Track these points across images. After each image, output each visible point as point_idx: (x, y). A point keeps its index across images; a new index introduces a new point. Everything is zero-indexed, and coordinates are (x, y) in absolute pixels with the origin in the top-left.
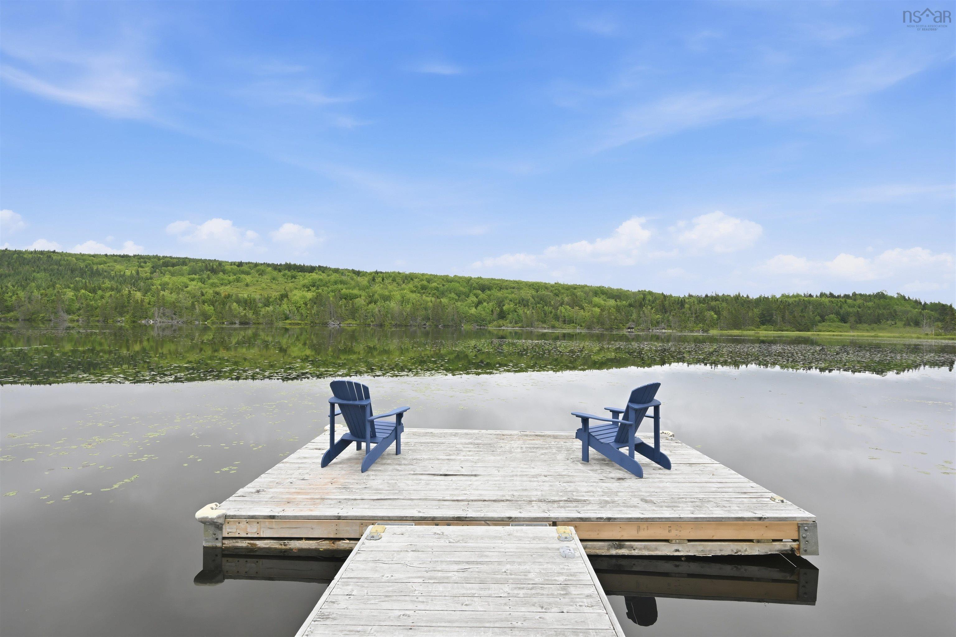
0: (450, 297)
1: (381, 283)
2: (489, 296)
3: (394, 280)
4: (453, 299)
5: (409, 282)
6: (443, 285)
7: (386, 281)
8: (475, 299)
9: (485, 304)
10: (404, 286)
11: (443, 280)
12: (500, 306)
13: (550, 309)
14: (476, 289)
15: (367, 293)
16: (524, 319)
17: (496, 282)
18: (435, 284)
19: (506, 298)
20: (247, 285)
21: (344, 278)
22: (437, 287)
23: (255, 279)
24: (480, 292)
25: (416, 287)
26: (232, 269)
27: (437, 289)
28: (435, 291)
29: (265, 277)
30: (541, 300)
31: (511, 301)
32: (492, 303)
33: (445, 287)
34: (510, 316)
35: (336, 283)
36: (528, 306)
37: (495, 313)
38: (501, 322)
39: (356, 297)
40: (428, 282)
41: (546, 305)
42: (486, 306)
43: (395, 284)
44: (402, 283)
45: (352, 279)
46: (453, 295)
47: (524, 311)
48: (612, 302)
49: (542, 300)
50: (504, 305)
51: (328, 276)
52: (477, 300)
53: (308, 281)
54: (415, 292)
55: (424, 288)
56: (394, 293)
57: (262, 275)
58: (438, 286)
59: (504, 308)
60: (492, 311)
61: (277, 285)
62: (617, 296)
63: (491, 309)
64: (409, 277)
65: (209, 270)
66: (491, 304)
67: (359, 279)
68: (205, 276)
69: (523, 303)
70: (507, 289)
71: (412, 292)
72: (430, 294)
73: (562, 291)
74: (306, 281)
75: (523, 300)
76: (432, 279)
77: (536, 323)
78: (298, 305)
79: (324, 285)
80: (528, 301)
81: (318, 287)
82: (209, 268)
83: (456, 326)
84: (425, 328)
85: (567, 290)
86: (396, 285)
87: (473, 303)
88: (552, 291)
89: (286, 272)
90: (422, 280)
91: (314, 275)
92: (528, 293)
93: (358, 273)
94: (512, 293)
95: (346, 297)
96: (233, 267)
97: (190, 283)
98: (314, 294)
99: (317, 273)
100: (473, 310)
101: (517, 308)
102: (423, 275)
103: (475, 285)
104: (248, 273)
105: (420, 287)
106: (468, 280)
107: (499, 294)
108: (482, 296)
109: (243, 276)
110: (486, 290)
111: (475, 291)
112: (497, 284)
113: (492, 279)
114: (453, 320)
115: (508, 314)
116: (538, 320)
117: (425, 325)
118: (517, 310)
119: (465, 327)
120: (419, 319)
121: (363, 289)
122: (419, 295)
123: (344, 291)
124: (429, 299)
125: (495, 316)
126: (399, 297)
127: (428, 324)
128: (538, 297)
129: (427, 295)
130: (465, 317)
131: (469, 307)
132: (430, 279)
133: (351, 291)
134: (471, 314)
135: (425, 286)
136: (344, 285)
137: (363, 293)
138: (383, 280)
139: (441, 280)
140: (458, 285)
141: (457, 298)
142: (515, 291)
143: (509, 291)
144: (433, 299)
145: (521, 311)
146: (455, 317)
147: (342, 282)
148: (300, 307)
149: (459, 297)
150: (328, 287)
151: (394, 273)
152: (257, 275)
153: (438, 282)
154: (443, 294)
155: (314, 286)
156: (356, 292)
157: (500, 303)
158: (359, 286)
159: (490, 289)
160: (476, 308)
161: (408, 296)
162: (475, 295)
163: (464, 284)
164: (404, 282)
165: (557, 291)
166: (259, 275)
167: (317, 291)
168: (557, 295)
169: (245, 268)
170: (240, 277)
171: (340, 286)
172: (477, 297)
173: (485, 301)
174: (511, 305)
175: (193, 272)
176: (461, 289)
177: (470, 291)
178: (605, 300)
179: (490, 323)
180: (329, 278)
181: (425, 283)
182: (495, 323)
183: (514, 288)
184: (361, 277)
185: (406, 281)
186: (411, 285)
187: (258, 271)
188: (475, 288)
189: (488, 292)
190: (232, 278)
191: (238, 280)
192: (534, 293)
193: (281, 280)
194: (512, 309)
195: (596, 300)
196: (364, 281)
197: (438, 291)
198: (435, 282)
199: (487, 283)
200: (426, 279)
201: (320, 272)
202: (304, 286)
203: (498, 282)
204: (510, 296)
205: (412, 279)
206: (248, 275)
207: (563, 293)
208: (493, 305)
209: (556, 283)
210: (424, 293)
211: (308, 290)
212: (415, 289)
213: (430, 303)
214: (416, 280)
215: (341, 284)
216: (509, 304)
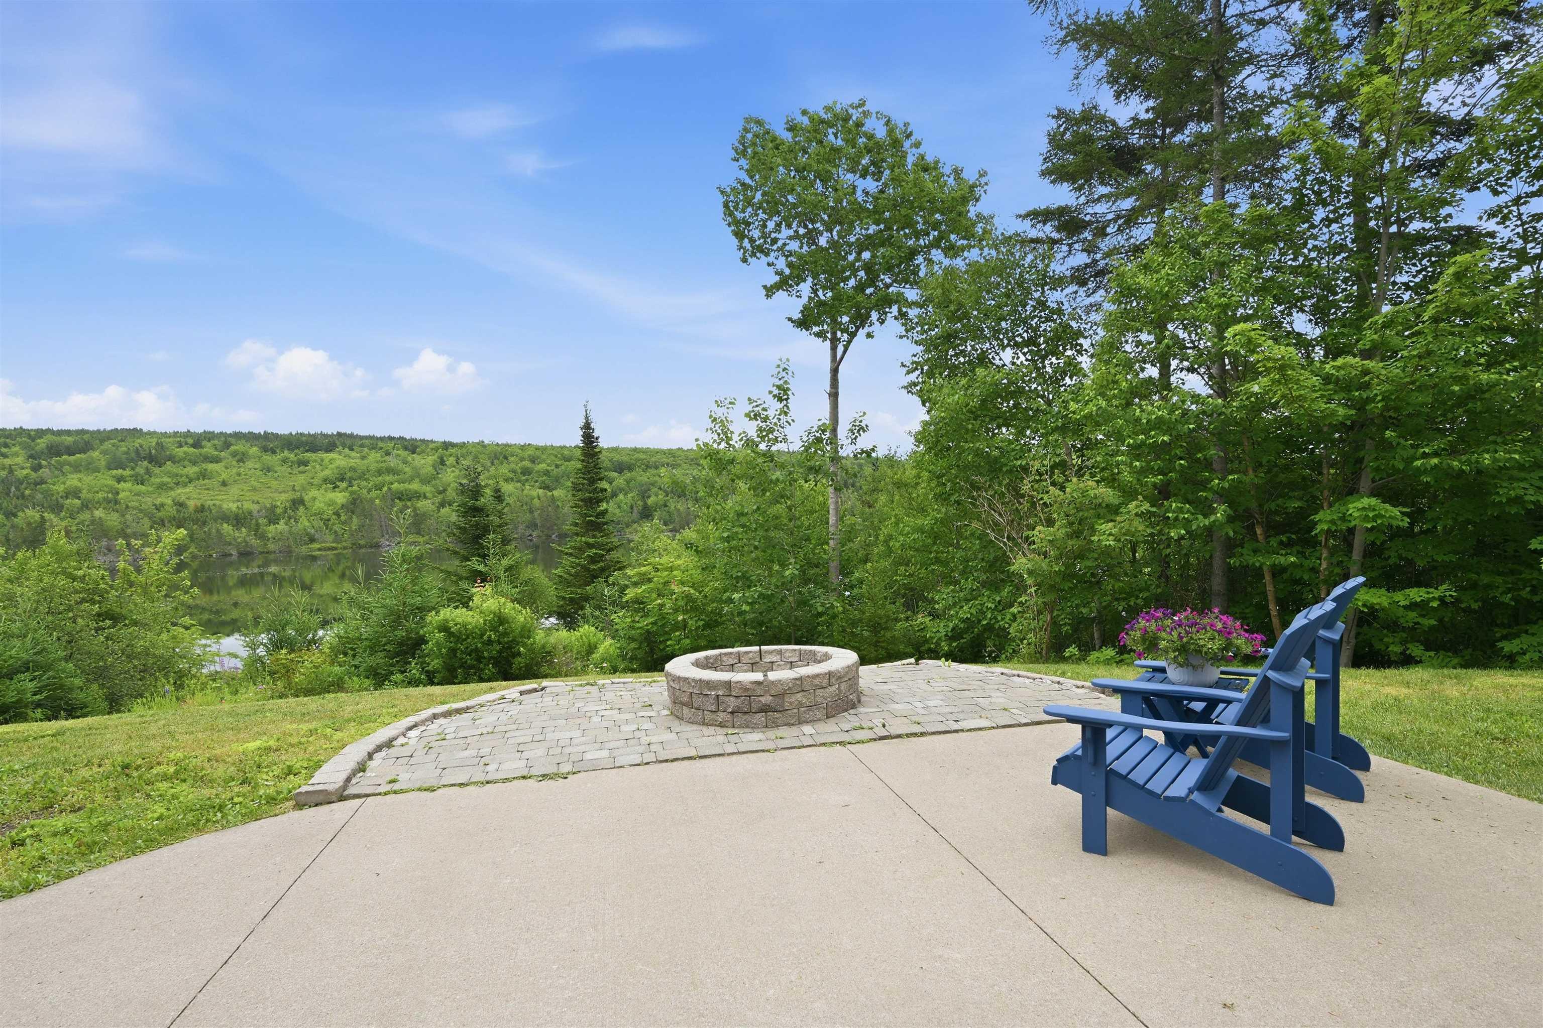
0: (568, 487)
1: (454, 466)
2: (629, 481)
3: (476, 460)
5: (502, 463)
6: (557, 466)
7: (463, 463)
8: (607, 488)
9: (621, 496)
10: (493, 469)
11: (556, 456)
12: (643, 498)
14: (610, 470)
15: (433, 486)
16: (677, 519)
17: (642, 456)
18: (543, 466)
19: (654, 483)
20: (224, 484)
21: (392, 462)
22: (548, 471)
23: (235, 471)
24: (616, 474)
25: (514, 472)
26: (185, 453)
27: (547, 473)
28: (545, 478)
29: (250, 464)
31: (660, 488)
32: (632, 495)
33: (560, 470)
34: (657, 515)
35: (379, 472)
37: (635, 511)
38: (644, 523)
39: (419, 496)
40: (533, 462)
42: (621, 501)
44: (489, 464)
45: (405, 462)
47: (678, 505)
50: (649, 497)
51: (363, 458)
52: (610, 490)
53: (330, 472)
54: (512, 479)
55: (526, 472)
57: (244, 463)
58: (549, 468)
59: (650, 501)
60: (632, 507)
61: (276, 479)
63: (630, 504)
64: (501, 453)
65: (145, 458)
66: (629, 495)
67: (416, 457)
68: (142, 471)
69: (678, 491)
70: (657, 468)
71: (508, 480)
72: (537, 481)
74: (327, 472)
75: (678, 486)
76: (539, 457)
78: (325, 517)
79: (360, 478)
80: (684, 488)
81: (350, 482)
82: (143, 454)
84: (531, 540)
89: (286, 453)
90: (522, 457)
91: (338, 460)
93: (412, 446)
95: (401, 496)
96: (185, 449)
97: (120, 486)
98: (347, 494)
99: (340, 453)
101: (668, 500)
102: (523, 447)
103: (607, 463)
104: (217, 460)
105: (520, 471)
107: (643, 477)
108: (618, 481)
109: (211, 467)
110: (624, 472)
111: (608, 474)
112: (642, 460)
113: (636, 449)
115: (655, 510)
117: (531, 535)
118: (668, 504)
120: (521, 527)
121: (425, 481)
122: (519, 485)
123: (395, 486)
124: (535, 492)
125: (635, 515)
127: (535, 534)
129: (532, 483)
133: (406, 485)
135: (528, 468)
136: (394, 474)
137: (427, 489)
139: (554, 458)
144: (541, 492)
145: (673, 505)
147: (390, 471)
148: (329, 520)
150: (367, 480)
152: (234, 463)
153: (548, 461)
154: (557, 482)
155: (342, 480)
156: (415, 486)
157: (644, 494)
158: (418, 476)
159: (630, 468)
164: (492, 464)
166: (238, 461)
167: (350, 489)
169: (208, 449)
170: (206, 470)
171: (388, 478)
172: (610, 485)
173: (621, 491)
174: (660, 497)
175: (115, 464)
179: (627, 527)
180: (365, 462)
181: (527, 463)
182: (636, 525)
184: (419, 454)
185: (496, 462)
186: (504, 470)
187: (234, 454)
188: (607, 469)
189: (628, 475)
190: (192, 470)
191: (203, 475)
193: (283, 470)
194: (661, 503)
196: (425, 462)
197: (548, 476)
198: (544, 461)
199: (625, 459)
200: (529, 456)
201: (347, 451)
202: (325, 480)
203: (644, 455)
204: (660, 481)
205: (506, 458)
206: (217, 462)
208: (633, 497)
210: (527, 480)
211: (334, 488)
212: (511, 475)
213: (536, 500)
214: (512, 459)
215: (388, 473)
216: (657, 495)
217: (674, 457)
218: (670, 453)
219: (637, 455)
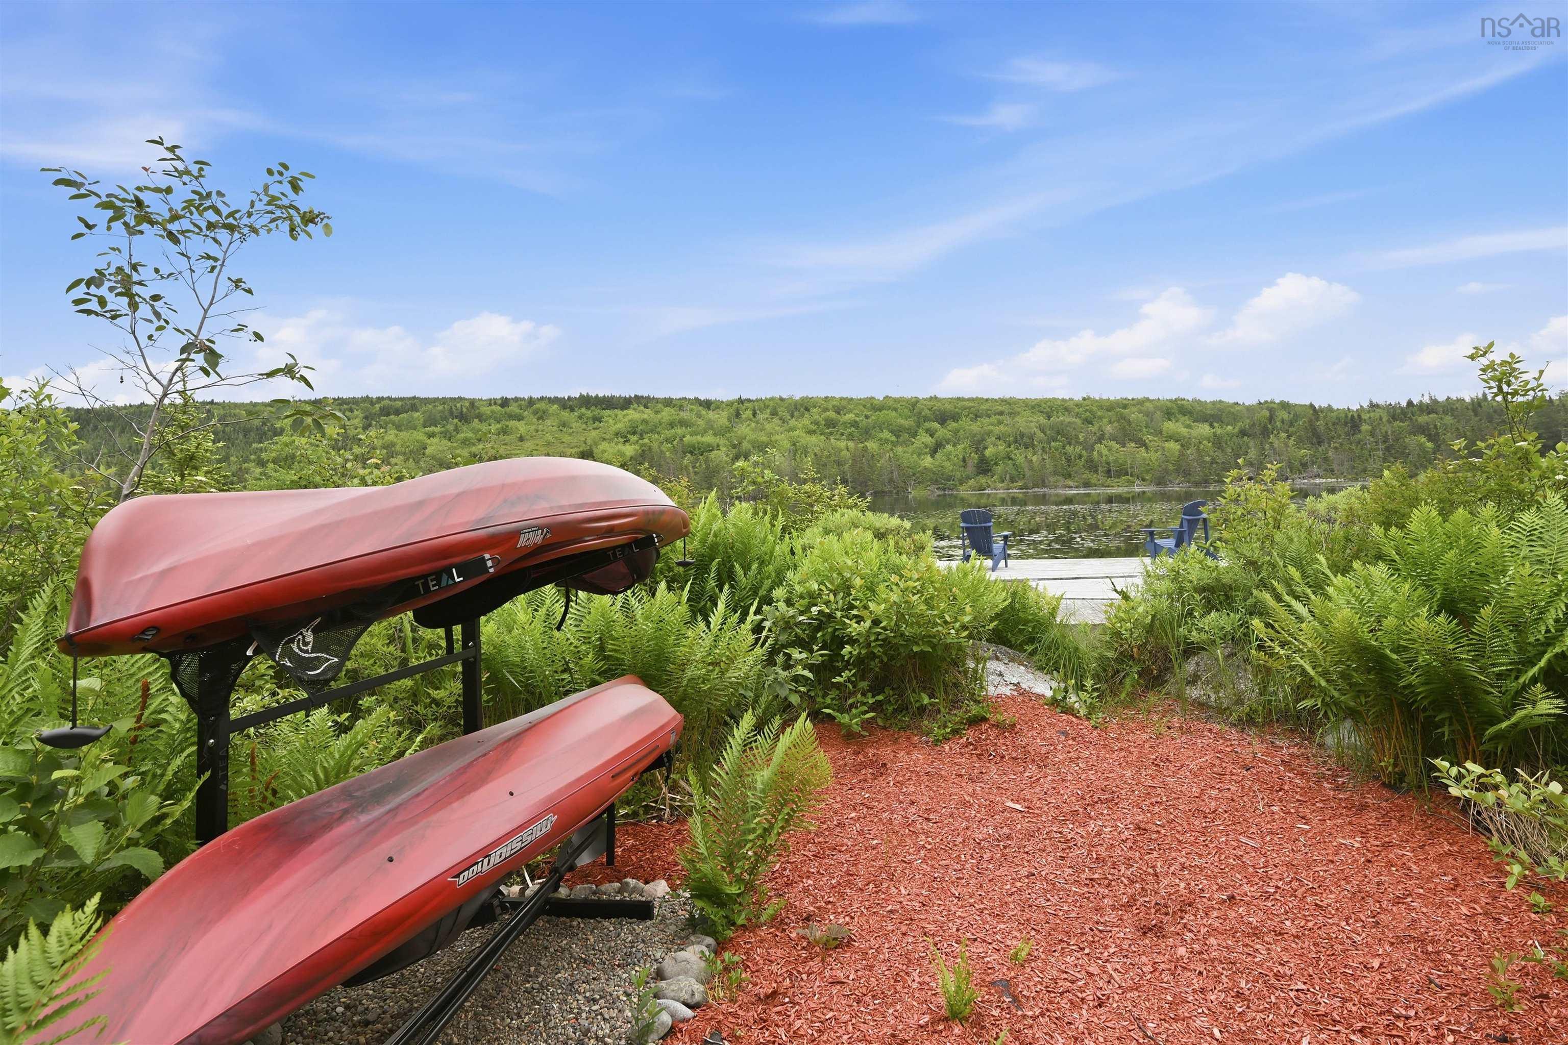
0: (881, 439)
1: (751, 420)
2: (956, 432)
3: (774, 413)
4: (887, 441)
5: (803, 416)
6: (867, 417)
7: (761, 416)
8: (929, 440)
9: (949, 447)
10: (793, 422)
11: (864, 406)
12: (977, 449)
13: (1078, 449)
14: (930, 420)
15: (728, 439)
16: (1028, 473)
17: (967, 404)
18: (850, 417)
19: (989, 433)
20: (521, 439)
21: (684, 415)
22: (856, 422)
23: (533, 427)
24: (936, 425)
25: (817, 423)
26: (492, 411)
27: (855, 424)
28: (853, 429)
29: (548, 422)
30: (1058, 433)
31: (999, 438)
32: (963, 446)
33: (870, 420)
34: (999, 469)
35: (672, 425)
36: (1033, 446)
37: (970, 464)
38: (983, 480)
39: (710, 448)
40: (838, 413)
41: (1070, 444)
42: (951, 452)
43: (776, 420)
44: (789, 417)
45: (699, 416)
46: (886, 434)
47: (1026, 457)
48: (1204, 429)
49: (1061, 433)
50: (985, 448)
51: (657, 412)
52: (933, 441)
53: (622, 425)
54: (814, 432)
55: (831, 423)
56: (777, 437)
57: (543, 420)
58: (857, 419)
59: (988, 453)
60: (964, 460)
61: (570, 434)
62: (1212, 416)
63: (961, 457)
64: (801, 405)
65: (456, 417)
66: (960, 447)
67: (711, 415)
68: (450, 427)
69: (1023, 441)
70: (989, 417)
71: (811, 432)
72: (842, 434)
73: (1099, 413)
74: (620, 426)
75: (1022, 435)
76: (844, 407)
77: (1052, 479)
79: (652, 431)
80: (1031, 437)
81: (641, 435)
82: (456, 413)
83: (897, 493)
85: (1109, 411)
86: (780, 422)
87: (926, 446)
88: (1077, 415)
89: (583, 410)
90: (826, 410)
91: (633, 414)
92: (1031, 422)
93: (707, 404)
94: (1000, 423)
95: (692, 450)
96: (494, 407)
97: (429, 442)
98: (637, 447)
99: (635, 411)
100: (928, 461)
101: (1011, 451)
102: (826, 399)
103: (926, 412)
104: (520, 418)
105: (823, 423)
106: (913, 404)
107: (975, 427)
108: (942, 432)
109: (512, 423)
110: (948, 422)
111: (927, 425)
112: (970, 408)
113: (959, 399)
114: (891, 481)
115: (996, 464)
116: (1055, 473)
118: (1013, 456)
119: (915, 493)
121: (721, 432)
122: (822, 437)
123: (688, 439)
124: (842, 444)
125: (971, 469)
126: (786, 444)
128: (1051, 428)
129: (838, 436)
130: (914, 475)
131: (919, 455)
132: (841, 406)
133: (699, 438)
134: (925, 468)
135: (832, 420)
136: (686, 427)
137: (722, 441)
138: (754, 414)
139: (861, 407)
140: (894, 414)
141: (894, 439)
142: (1006, 419)
143: (994, 419)
144: (851, 444)
145: (1020, 456)
146: (896, 473)
147: (683, 423)
149: (898, 437)
150: (659, 433)
151: (772, 399)
152: (535, 420)
153: (857, 412)
154: (867, 434)
155: (634, 433)
156: (709, 439)
157: (979, 445)
158: (712, 428)
159: (955, 418)
160: (932, 456)
161: (803, 442)
162: (927, 430)
163: (906, 411)
164: (792, 416)
165: (1088, 414)
166: (538, 419)
167: (641, 441)
168: (1089, 422)
169: (513, 408)
170: (507, 426)
171: (679, 431)
172: (932, 436)
173: (948, 442)
174: (1000, 447)
175: (431, 421)
176: (903, 422)
177: (918, 426)
178: (1188, 427)
179: (961, 484)
180: (659, 416)
181: (832, 414)
182: (972, 482)
183: (1001, 413)
184: (713, 410)
185: (796, 413)
186: (806, 421)
187: (535, 413)
188: (926, 419)
189: (953, 425)
190: (494, 427)
191: (504, 431)
192: (1042, 420)
193: (576, 425)
194: (1002, 454)
195: (1170, 426)
196: (721, 418)
197: (857, 427)
198: (851, 411)
199: (948, 407)
200: (834, 406)
201: (641, 407)
202: (617, 434)
203: (971, 404)
204: (997, 430)
205: (807, 409)
206: (519, 420)
207: (1101, 418)
208: (965, 448)
209: (1084, 399)
210: (831, 433)
211: (625, 442)
212: (814, 427)
213: (845, 452)
214: (815, 410)
215: (682, 426)
216: (995, 445)
217: (1010, 404)
218: (1003, 401)
219: (961, 404)
